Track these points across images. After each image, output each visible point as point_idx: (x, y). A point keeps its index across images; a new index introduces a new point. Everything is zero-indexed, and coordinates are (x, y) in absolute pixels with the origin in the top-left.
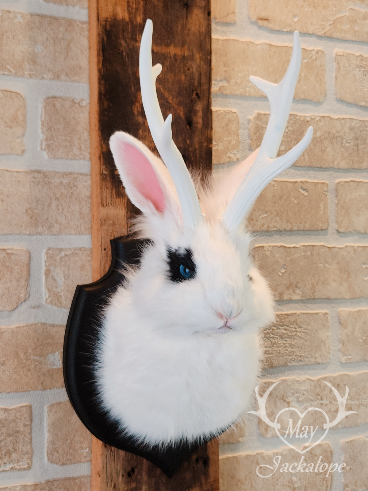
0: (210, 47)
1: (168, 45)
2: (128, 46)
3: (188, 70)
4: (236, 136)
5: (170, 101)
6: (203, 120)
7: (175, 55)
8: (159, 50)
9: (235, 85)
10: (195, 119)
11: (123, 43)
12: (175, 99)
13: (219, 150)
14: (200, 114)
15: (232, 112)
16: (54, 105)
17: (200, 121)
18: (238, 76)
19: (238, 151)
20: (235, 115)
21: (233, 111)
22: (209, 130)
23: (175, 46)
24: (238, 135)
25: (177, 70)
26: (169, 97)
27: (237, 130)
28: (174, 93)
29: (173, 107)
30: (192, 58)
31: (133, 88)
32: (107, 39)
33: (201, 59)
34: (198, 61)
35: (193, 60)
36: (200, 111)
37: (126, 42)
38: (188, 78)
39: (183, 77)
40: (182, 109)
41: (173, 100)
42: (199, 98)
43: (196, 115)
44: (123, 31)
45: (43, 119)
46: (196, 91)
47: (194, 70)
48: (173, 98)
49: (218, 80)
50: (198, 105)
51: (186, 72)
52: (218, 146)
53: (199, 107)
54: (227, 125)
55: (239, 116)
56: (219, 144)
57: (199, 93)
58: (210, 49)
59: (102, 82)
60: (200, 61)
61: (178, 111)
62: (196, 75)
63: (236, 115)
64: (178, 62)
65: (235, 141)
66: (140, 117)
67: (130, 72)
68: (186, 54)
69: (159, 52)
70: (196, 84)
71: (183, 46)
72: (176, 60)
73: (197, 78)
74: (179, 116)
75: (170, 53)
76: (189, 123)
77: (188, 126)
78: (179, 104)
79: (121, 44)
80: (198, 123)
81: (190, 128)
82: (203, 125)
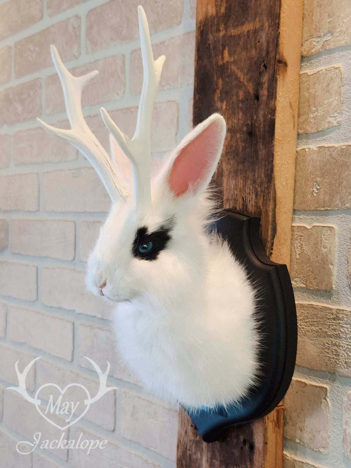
1: (243, 24)
2: (214, 39)
3: (259, 42)
4: (337, 95)
5: (242, 79)
6: (268, 91)
7: (248, 31)
8: (236, 33)
9: (340, 34)
10: (261, 92)
11: (211, 37)
12: (246, 77)
13: (318, 116)
14: (266, 86)
15: (334, 68)
18: (343, 22)
19: (339, 113)
20: (337, 71)
22: (273, 100)
23: (249, 22)
24: (340, 94)
25: (249, 47)
26: (241, 75)
27: (340, 87)
28: (246, 71)
29: (244, 84)
30: (262, 28)
32: (201, 39)
33: (269, 26)
34: (267, 29)
35: (262, 30)
36: (266, 82)
37: (213, 35)
38: (258, 51)
39: (254, 52)
40: (251, 84)
41: (244, 78)
42: (266, 68)
43: (262, 87)
44: (211, 26)
46: (263, 62)
47: (264, 39)
48: (244, 76)
49: (321, 36)
50: (264, 76)
51: (256, 45)
52: (317, 111)
53: (265, 78)
54: (328, 85)
55: (343, 70)
56: (318, 109)
57: (266, 62)
59: (196, 78)
60: (269, 28)
61: (248, 87)
62: (265, 45)
64: (250, 38)
65: (336, 101)
66: (219, 103)
68: (257, 27)
70: (264, 55)
71: (255, 19)
72: (248, 37)
73: (265, 48)
74: (249, 92)
75: (244, 32)
76: (257, 97)
77: (256, 101)
78: (249, 80)
79: (209, 39)
80: (263, 95)
81: (258, 102)
82: (268, 96)
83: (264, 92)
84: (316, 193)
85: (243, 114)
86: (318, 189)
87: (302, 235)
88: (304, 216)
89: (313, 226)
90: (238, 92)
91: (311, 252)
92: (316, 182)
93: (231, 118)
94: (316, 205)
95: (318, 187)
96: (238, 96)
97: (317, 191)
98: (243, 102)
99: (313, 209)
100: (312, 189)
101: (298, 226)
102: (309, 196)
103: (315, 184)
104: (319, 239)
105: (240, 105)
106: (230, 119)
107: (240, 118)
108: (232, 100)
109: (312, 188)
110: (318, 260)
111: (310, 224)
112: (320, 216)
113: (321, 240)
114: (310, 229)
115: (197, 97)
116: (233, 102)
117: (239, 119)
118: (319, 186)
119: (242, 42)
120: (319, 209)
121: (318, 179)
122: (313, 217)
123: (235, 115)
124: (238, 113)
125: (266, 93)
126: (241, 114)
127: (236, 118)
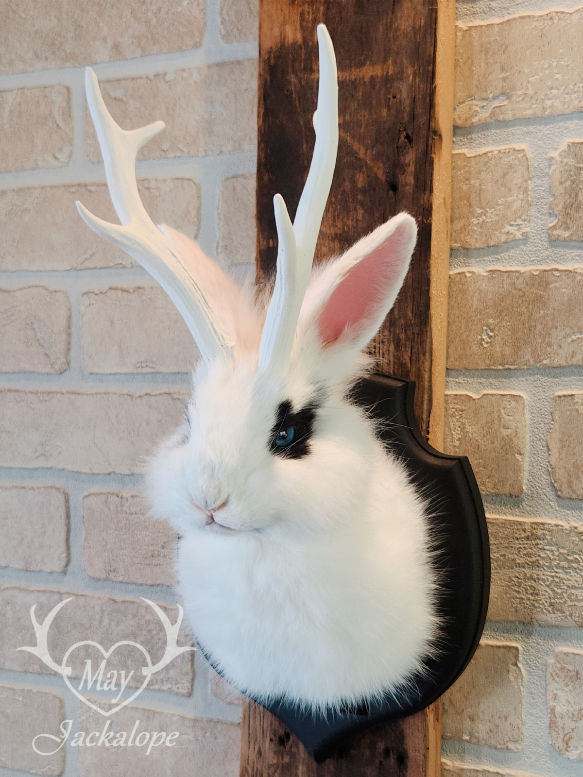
0: (432, 49)
1: (361, 64)
2: (300, 83)
3: (394, 97)
4: (522, 193)
5: (361, 154)
6: (416, 179)
7: (372, 78)
8: (346, 77)
9: (523, 99)
10: (401, 179)
11: (293, 79)
12: (369, 151)
13: (487, 222)
14: (412, 168)
15: (514, 149)
16: (234, 189)
17: (411, 180)
18: (528, 82)
19: (525, 220)
20: (520, 155)
21: (516, 149)
22: (427, 193)
23: (373, 64)
24: (526, 191)
25: (374, 103)
26: (359, 149)
27: (526, 181)
28: (369, 142)
29: (366, 164)
30: (400, 75)
31: (304, 146)
32: (271, 80)
33: (415, 75)
34: (411, 78)
35: (401, 79)
36: (411, 163)
37: (297, 76)
38: (393, 111)
39: (384, 112)
40: (381, 165)
41: (365, 153)
42: (410, 141)
43: (405, 171)
44: (294, 61)
45: (220, 211)
46: (405, 130)
47: (404, 94)
48: (367, 150)
49: (489, 98)
50: (408, 153)
51: (389, 101)
52: (485, 215)
53: (410, 157)
54: (505, 175)
55: (530, 155)
56: (487, 212)
57: (410, 133)
58: (432, 53)
59: (262, 145)
60: (414, 78)
61: (375, 169)
62: (407, 102)
63: (522, 155)
64: (377, 88)
65: (519, 202)
67: (301, 123)
68: (390, 72)
69: (346, 80)
70: (406, 119)
71: (385, 60)
72: (373, 87)
73: (408, 109)
74: (377, 178)
75: (364, 77)
76: (394, 187)
77: (391, 193)
78: (376, 158)
79: (289, 82)
80: (406, 184)
81: (395, 195)
82: (416, 186)
83: (408, 179)
84: (487, 343)
85: (366, 211)
86: (490, 337)
87: (464, 408)
88: (466, 379)
89: (485, 395)
90: (354, 176)
91: (482, 435)
92: (487, 325)
93: (341, 217)
94: (488, 362)
95: (491, 334)
96: (354, 182)
97: (489, 340)
98: (364, 191)
99: (482, 368)
100: (480, 337)
101: (456, 395)
102: (475, 348)
103: (485, 328)
104: (496, 415)
105: (360, 197)
106: (338, 218)
107: (360, 218)
108: (342, 189)
109: (480, 335)
110: (494, 448)
111: (477, 392)
112: (495, 378)
113: (499, 416)
114: (479, 399)
115: (266, 177)
116: (344, 191)
117: (357, 220)
118: (492, 331)
119: (361, 94)
120: (493, 367)
121: (491, 321)
122: (483, 380)
123: (348, 212)
124: (355, 209)
125: (413, 181)
126: (361, 211)
127: (351, 218)
